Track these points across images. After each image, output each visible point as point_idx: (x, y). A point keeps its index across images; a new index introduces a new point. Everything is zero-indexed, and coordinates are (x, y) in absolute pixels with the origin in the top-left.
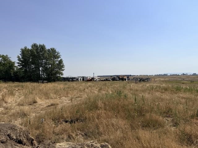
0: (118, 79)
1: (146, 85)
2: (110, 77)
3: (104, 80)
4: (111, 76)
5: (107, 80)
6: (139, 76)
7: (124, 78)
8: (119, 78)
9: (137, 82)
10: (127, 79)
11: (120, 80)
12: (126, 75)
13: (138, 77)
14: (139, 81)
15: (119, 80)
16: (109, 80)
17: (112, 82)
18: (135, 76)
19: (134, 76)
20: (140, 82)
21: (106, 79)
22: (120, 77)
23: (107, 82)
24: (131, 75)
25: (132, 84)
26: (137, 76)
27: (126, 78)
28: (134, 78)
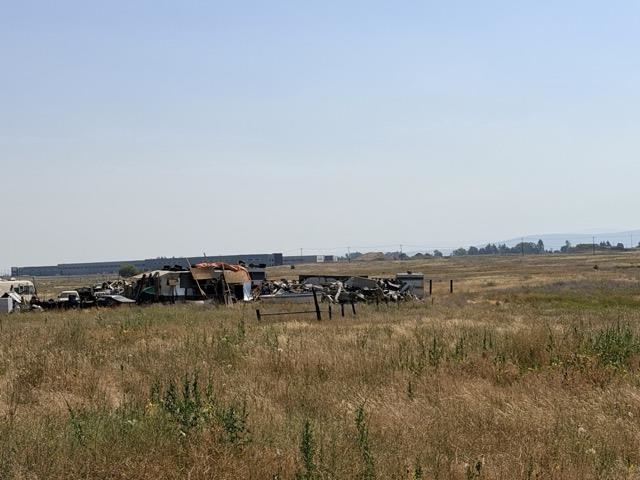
0: (180, 292)
1: (389, 332)
2: (115, 278)
3: (70, 304)
4: (126, 269)
5: (88, 299)
6: (341, 259)
7: (231, 277)
8: (188, 280)
9: (323, 307)
10: (247, 285)
11: (199, 297)
12: (241, 260)
13: (332, 270)
14: (342, 301)
15: (186, 298)
16: (109, 303)
17: (128, 313)
18: (313, 259)
19: (301, 259)
20: (348, 307)
21: (86, 294)
22: (198, 276)
23: (89, 316)
24: (278, 259)
25: (290, 325)
26: (329, 259)
27: (242, 277)
28: (303, 278)
